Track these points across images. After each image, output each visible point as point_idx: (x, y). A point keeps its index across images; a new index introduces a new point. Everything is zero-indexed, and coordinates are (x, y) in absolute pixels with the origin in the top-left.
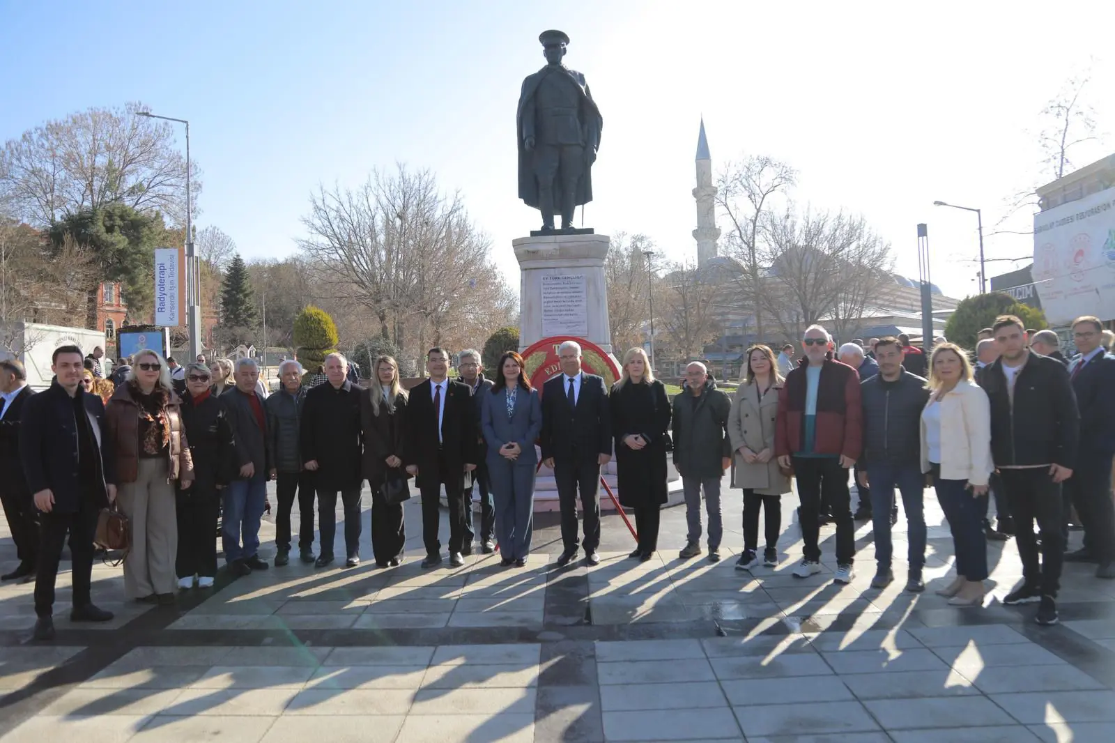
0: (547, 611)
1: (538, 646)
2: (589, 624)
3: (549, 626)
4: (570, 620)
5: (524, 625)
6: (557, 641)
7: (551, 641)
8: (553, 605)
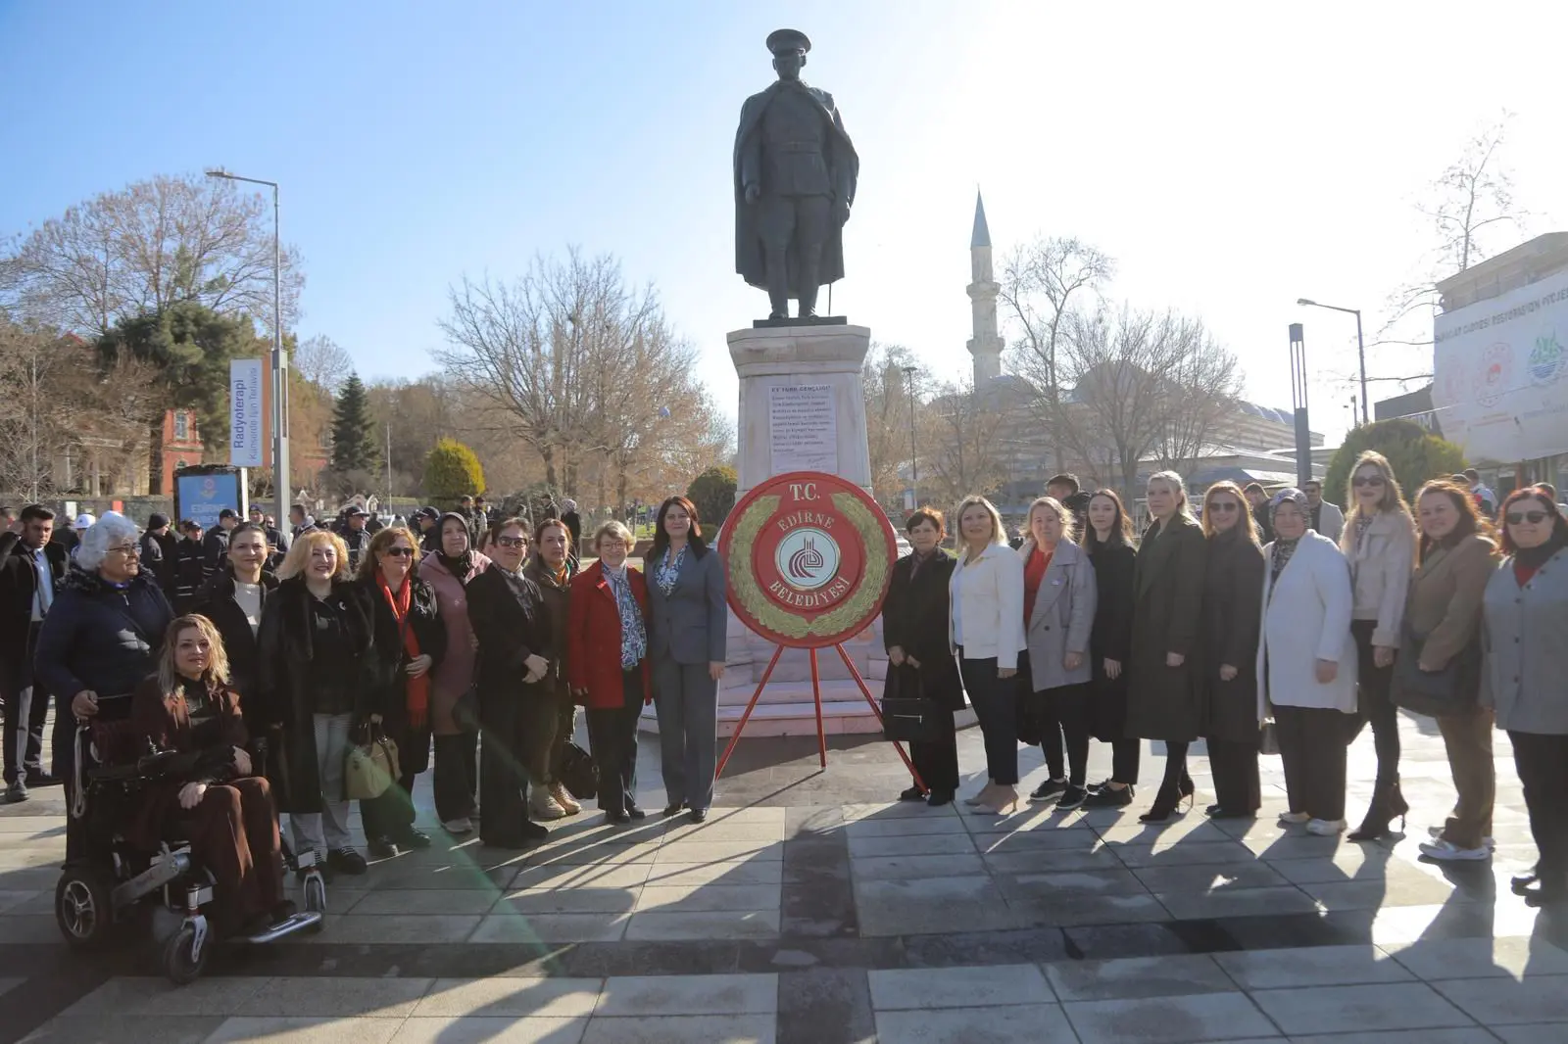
0: (787, 910)
1: (772, 978)
2: (855, 935)
3: (790, 939)
4: (825, 928)
5: (751, 937)
6: (805, 968)
7: (795, 968)
8: (796, 899)
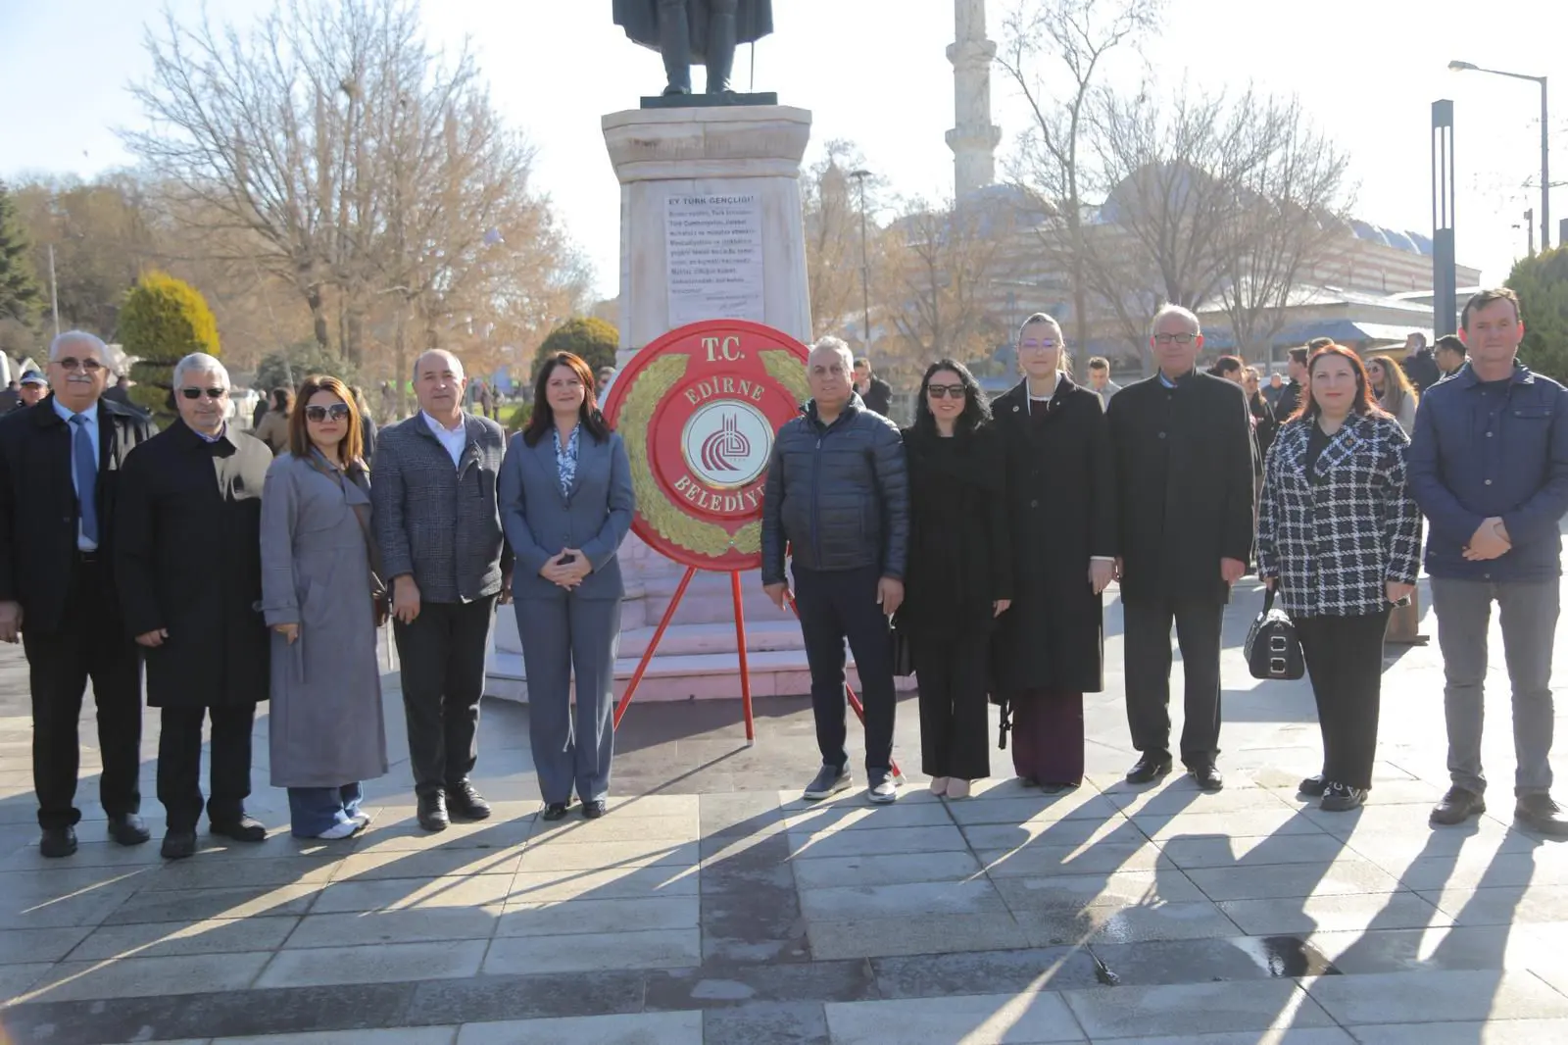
0: (709, 929)
1: (696, 1015)
2: (808, 959)
3: (717, 967)
4: (761, 951)
5: (660, 964)
6: (738, 1003)
7: (723, 1003)
8: (719, 914)
